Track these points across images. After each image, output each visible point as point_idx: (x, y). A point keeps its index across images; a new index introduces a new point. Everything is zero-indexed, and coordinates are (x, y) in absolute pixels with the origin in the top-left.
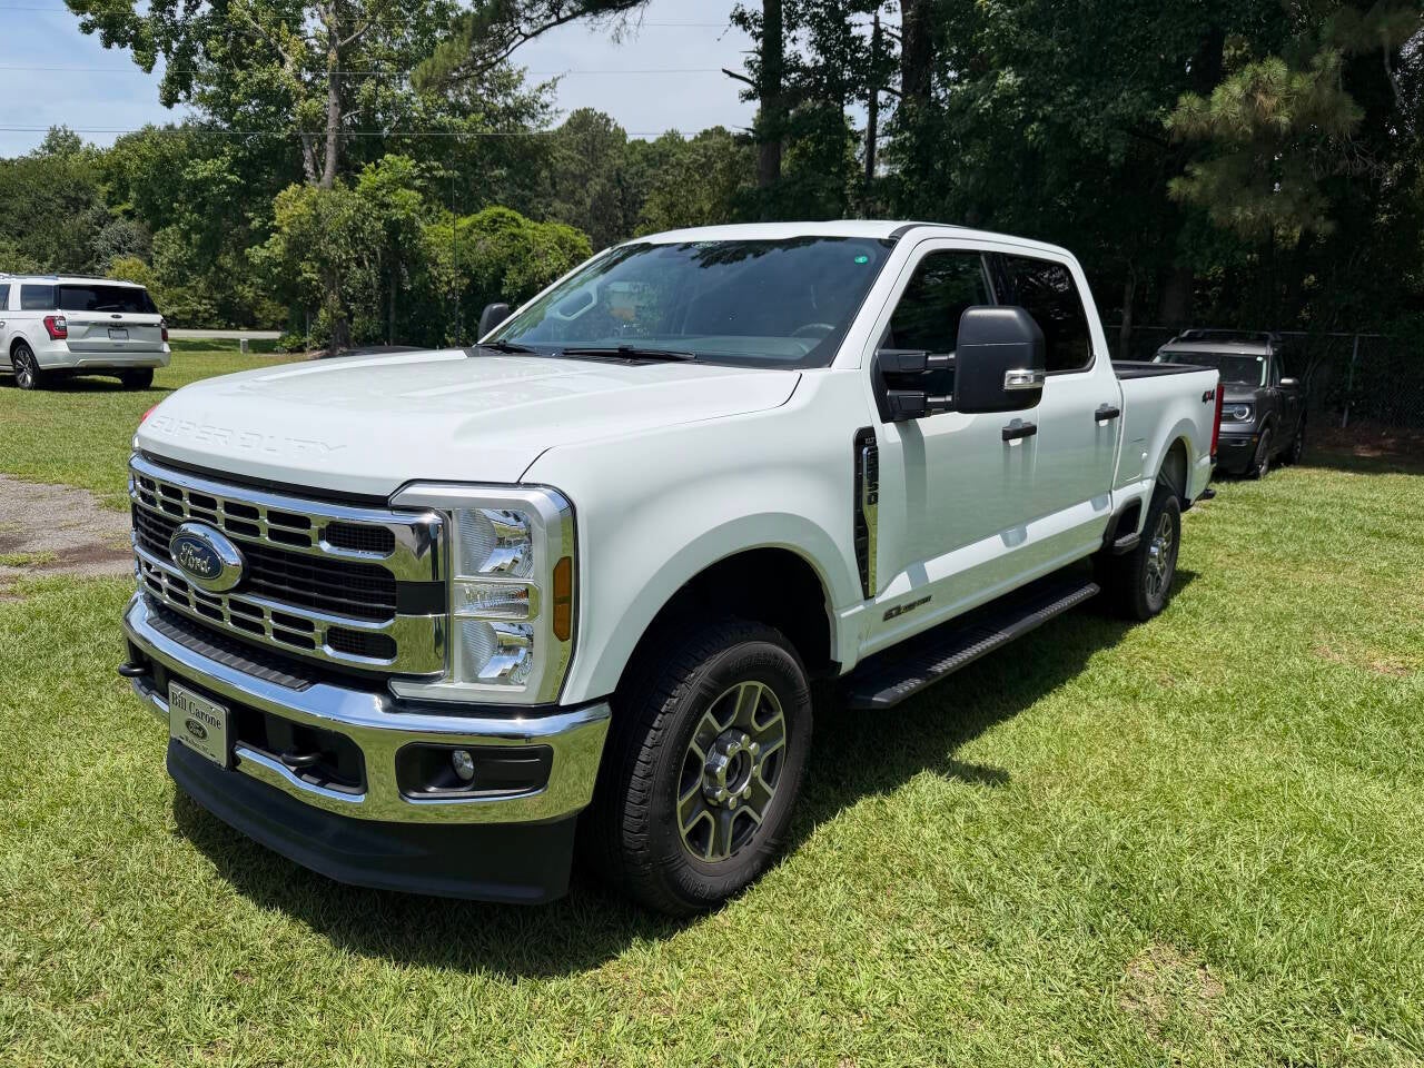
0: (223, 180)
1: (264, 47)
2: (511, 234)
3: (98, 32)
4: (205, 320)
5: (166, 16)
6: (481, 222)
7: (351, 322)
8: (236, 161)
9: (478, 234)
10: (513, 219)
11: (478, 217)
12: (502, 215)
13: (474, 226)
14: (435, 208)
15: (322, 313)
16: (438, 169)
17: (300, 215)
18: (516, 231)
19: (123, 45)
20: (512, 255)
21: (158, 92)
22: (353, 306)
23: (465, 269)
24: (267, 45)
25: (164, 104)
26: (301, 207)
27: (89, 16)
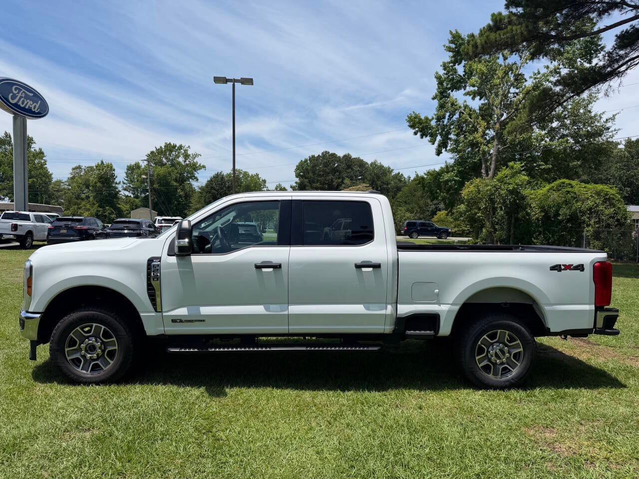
0: (454, 180)
1: (472, 128)
2: (567, 191)
3: (419, 134)
4: (467, 234)
5: (441, 123)
6: (553, 187)
7: (495, 233)
8: (459, 172)
9: (551, 193)
10: (570, 184)
11: (553, 185)
12: (563, 183)
13: (550, 189)
14: (539, 182)
15: (484, 230)
16: (543, 165)
17: (472, 191)
18: (570, 189)
19: (426, 136)
20: (566, 201)
21: (435, 151)
22: (497, 227)
23: (543, 209)
24: (473, 126)
25: (437, 155)
26: (472, 188)
27: (417, 129)
